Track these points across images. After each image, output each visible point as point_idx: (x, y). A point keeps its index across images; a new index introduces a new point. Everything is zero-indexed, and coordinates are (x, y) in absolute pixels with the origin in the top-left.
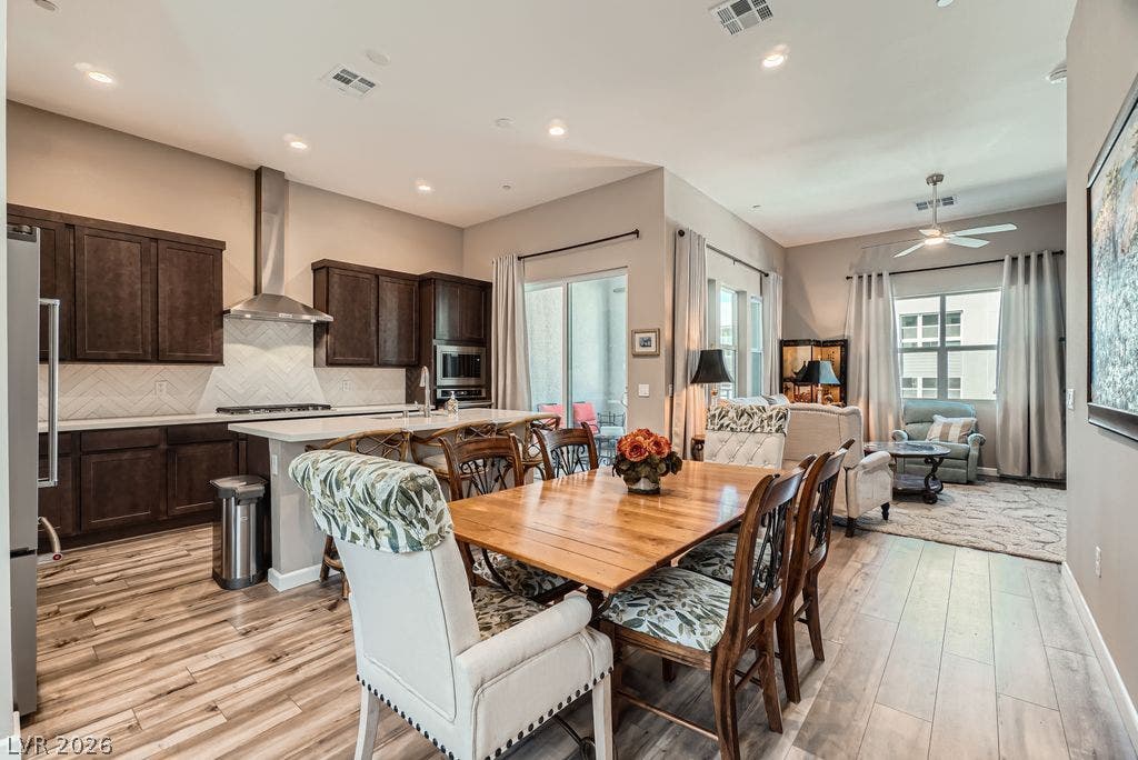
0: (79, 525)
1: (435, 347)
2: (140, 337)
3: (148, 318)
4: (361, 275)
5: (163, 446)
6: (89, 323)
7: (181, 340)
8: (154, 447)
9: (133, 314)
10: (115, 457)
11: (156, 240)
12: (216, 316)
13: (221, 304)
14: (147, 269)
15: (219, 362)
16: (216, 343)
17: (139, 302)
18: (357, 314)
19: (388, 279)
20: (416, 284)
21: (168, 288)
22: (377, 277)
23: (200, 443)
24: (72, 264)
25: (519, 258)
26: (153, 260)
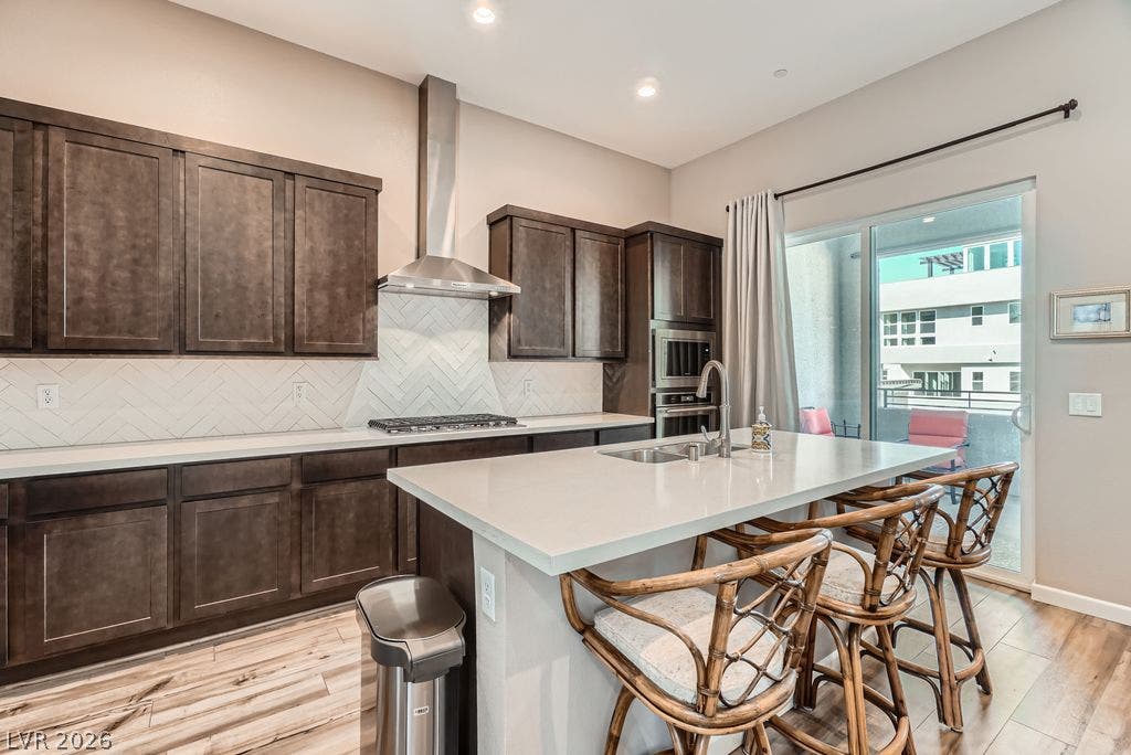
0: (177, 612)
1: (654, 330)
2: (270, 317)
3: (281, 290)
4: (554, 229)
5: (296, 486)
6: (203, 298)
7: (322, 321)
8: (283, 487)
9: (262, 284)
10: (228, 504)
11: (291, 175)
12: (370, 287)
13: (375, 270)
14: (280, 217)
15: (371, 354)
16: (368, 327)
17: (269, 266)
18: (548, 286)
19: (587, 234)
20: (622, 242)
21: (307, 247)
22: (573, 230)
23: (346, 480)
24: (182, 211)
25: (776, 196)
26: (289, 205)
